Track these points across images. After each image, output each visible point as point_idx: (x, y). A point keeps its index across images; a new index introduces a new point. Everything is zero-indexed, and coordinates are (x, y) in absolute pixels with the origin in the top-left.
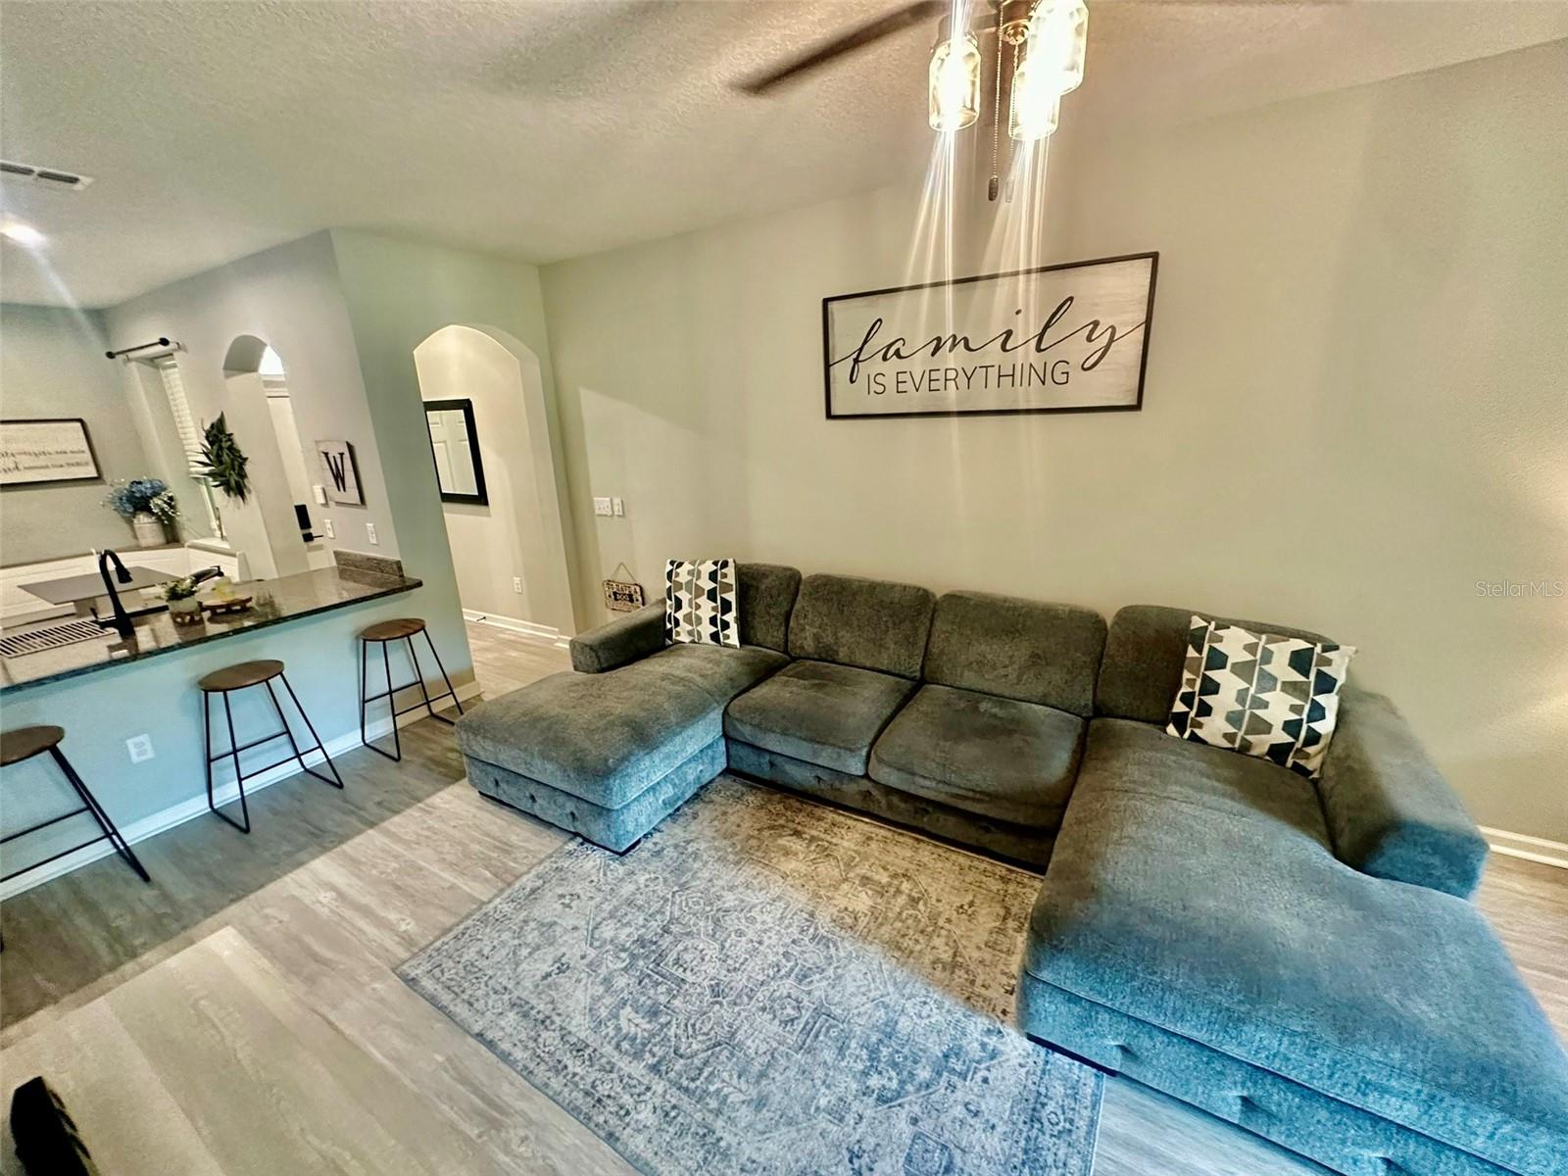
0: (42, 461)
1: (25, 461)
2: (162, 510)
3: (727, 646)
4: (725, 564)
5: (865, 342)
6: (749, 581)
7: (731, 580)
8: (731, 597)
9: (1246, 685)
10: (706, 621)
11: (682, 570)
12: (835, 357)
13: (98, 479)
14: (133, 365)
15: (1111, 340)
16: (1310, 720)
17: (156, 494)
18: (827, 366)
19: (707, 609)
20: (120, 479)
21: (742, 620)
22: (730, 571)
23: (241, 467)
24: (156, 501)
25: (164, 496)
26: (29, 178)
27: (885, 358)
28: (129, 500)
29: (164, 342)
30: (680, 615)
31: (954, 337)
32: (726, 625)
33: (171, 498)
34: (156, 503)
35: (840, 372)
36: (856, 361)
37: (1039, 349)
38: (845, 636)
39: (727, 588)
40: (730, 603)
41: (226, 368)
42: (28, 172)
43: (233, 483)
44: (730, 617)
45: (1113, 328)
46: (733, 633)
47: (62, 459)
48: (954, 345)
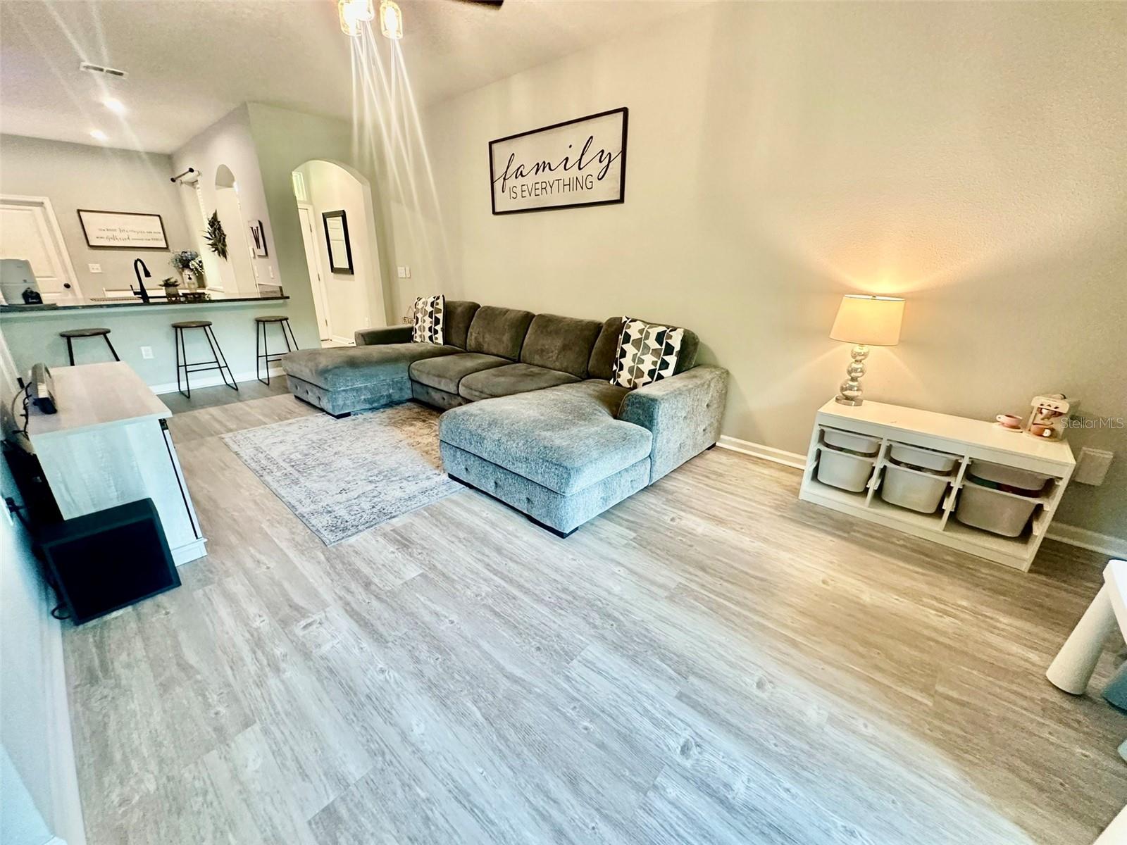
0: (140, 236)
1: (133, 235)
2: (196, 268)
3: (436, 343)
4: (438, 298)
5: (508, 167)
6: (449, 309)
7: (441, 306)
8: (440, 316)
9: (637, 351)
10: (427, 329)
11: (421, 302)
12: (496, 178)
13: (167, 249)
14: (184, 185)
15: (609, 162)
16: (660, 369)
17: (193, 259)
18: (492, 183)
19: (428, 322)
20: (177, 250)
21: (445, 330)
22: (441, 301)
23: (224, 241)
24: (193, 262)
25: (197, 260)
26: (103, 73)
27: (516, 178)
28: (180, 261)
29: (191, 170)
30: (417, 327)
31: (544, 162)
32: (436, 332)
33: (200, 262)
34: (193, 264)
35: (498, 185)
36: (505, 179)
37: (580, 169)
38: (488, 337)
39: (438, 311)
40: (439, 320)
41: (216, 184)
42: (102, 70)
43: (220, 249)
44: (439, 328)
45: (610, 154)
46: (440, 336)
47: (149, 236)
48: (544, 168)
